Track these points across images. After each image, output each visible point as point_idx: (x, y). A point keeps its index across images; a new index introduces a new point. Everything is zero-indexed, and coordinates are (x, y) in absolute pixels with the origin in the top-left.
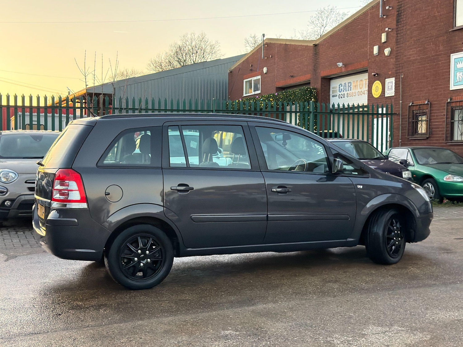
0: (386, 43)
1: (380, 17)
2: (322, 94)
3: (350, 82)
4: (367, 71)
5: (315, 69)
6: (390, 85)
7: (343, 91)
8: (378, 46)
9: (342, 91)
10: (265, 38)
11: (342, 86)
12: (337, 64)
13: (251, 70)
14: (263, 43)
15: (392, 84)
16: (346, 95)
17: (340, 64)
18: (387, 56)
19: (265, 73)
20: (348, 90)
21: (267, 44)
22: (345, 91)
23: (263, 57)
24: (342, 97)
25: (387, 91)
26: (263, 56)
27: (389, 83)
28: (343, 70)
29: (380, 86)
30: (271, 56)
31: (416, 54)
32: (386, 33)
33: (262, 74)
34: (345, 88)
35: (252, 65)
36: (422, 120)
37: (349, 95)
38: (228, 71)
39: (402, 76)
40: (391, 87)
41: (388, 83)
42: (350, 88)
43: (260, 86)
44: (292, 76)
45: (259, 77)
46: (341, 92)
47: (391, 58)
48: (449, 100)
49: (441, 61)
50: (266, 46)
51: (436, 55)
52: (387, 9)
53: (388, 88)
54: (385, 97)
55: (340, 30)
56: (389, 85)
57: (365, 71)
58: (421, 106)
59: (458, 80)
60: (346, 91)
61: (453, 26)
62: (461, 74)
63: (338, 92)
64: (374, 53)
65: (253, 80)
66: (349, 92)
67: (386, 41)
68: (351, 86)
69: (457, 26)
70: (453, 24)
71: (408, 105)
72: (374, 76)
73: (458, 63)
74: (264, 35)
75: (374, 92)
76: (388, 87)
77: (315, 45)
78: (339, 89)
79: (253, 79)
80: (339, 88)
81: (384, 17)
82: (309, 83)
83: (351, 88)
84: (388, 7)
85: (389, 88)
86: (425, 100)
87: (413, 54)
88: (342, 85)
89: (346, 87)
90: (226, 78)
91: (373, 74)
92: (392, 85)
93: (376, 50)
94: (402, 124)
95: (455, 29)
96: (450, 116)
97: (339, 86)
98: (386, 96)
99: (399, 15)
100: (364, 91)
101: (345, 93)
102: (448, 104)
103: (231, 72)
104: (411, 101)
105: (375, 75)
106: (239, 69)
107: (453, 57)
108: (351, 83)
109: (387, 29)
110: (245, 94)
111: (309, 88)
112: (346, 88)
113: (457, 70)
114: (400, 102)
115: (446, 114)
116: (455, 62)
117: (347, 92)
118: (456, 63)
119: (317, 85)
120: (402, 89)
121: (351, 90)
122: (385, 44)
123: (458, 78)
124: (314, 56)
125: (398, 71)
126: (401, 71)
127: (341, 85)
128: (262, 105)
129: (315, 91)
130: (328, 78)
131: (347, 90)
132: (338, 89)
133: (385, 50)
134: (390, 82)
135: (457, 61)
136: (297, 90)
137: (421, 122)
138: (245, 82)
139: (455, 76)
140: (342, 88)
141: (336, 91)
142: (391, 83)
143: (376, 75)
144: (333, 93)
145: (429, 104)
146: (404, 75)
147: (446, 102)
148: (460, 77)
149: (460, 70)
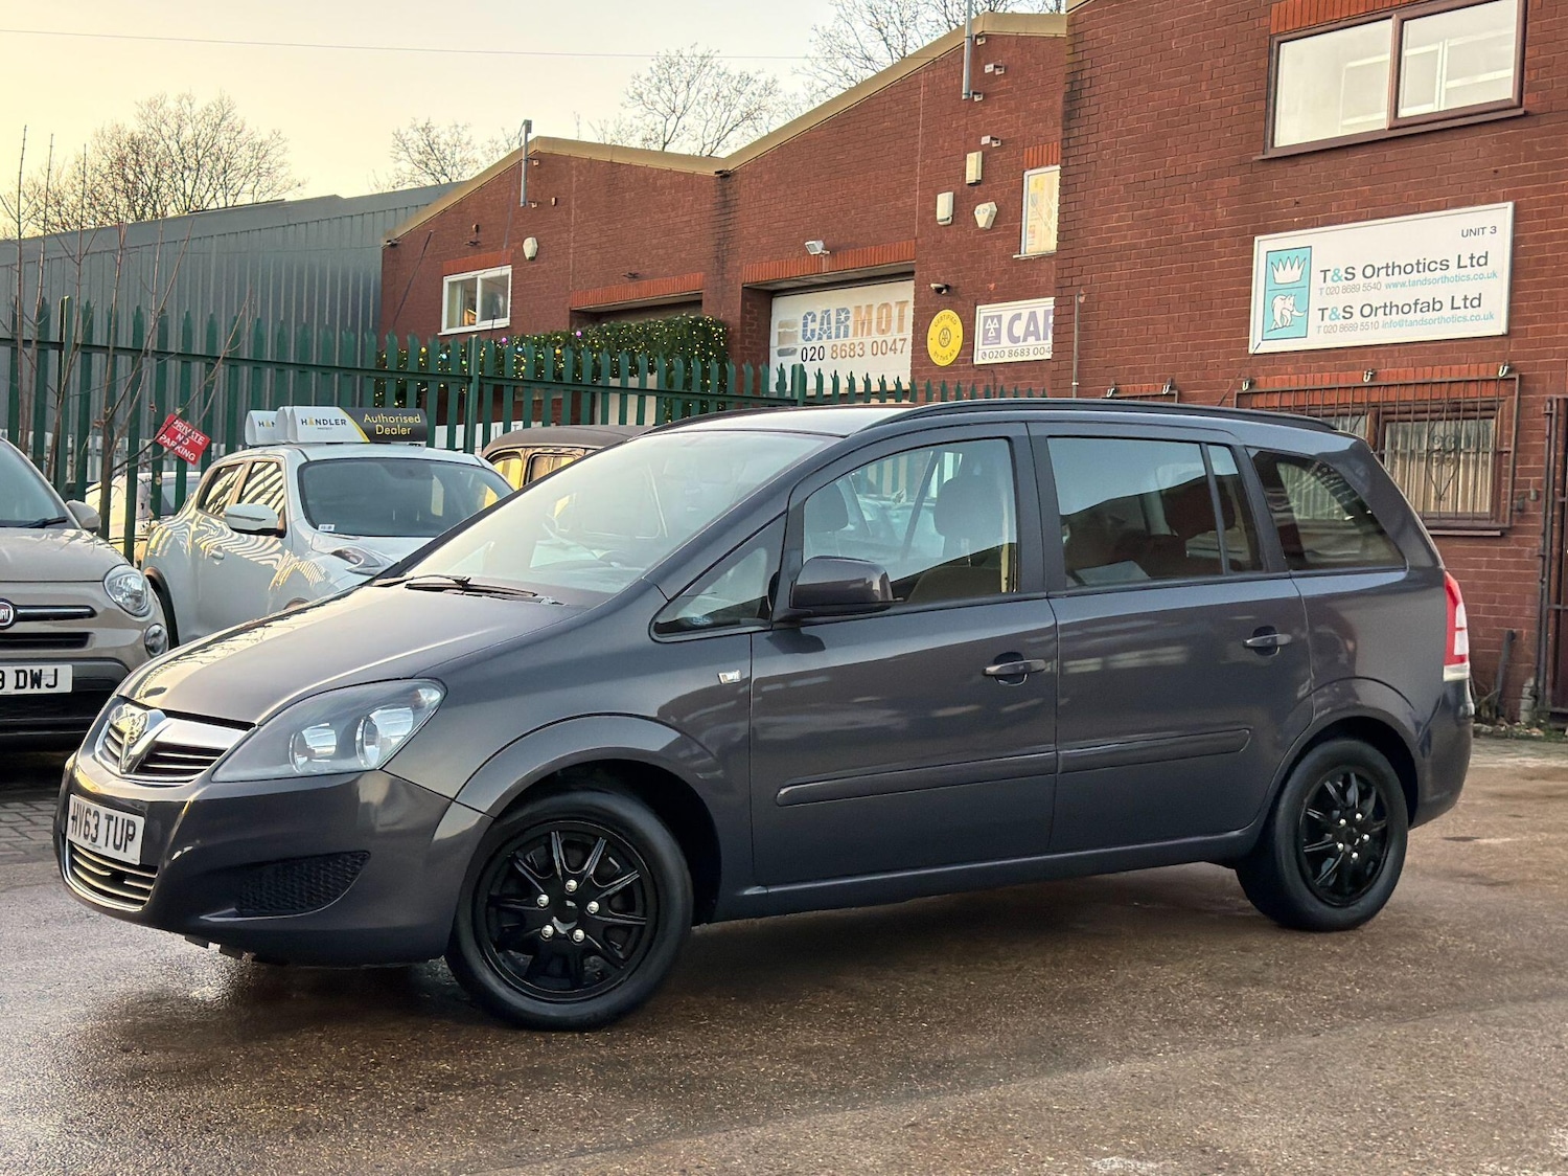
0: (981, 186)
1: (964, 97)
2: (743, 342)
3: (843, 310)
4: (912, 273)
5: (721, 260)
6: (992, 326)
7: (820, 338)
8: (952, 194)
9: (813, 336)
10: (531, 137)
11: (813, 321)
12: (807, 243)
13: (475, 243)
14: (526, 151)
15: (1000, 325)
16: (828, 352)
17: (816, 247)
18: (984, 231)
19: (528, 256)
20: (837, 336)
21: (538, 156)
22: (825, 336)
23: (525, 203)
24: (816, 357)
25: (981, 347)
26: (526, 197)
27: (989, 321)
28: (825, 265)
29: (957, 329)
30: (553, 200)
31: (1130, 228)
32: (980, 153)
33: (517, 259)
34: (825, 327)
35: (477, 226)
37: (838, 351)
38: (384, 243)
39: (1081, 300)
40: (994, 334)
41: (986, 319)
42: (842, 328)
43: (506, 302)
44: (634, 276)
45: (507, 270)
46: (809, 340)
47: (998, 237)
48: (1245, 387)
49: (1217, 256)
50: (535, 163)
51: (1202, 237)
52: (986, 71)
53: (985, 338)
54: (973, 366)
55: (817, 130)
56: (987, 327)
57: (907, 275)
59: (1279, 323)
60: (829, 337)
61: (1265, 144)
62: (1289, 303)
63: (800, 340)
64: (939, 217)
65: (482, 280)
66: (839, 342)
67: (980, 178)
68: (848, 323)
69: (1276, 145)
70: (1265, 138)
72: (935, 294)
73: (1280, 267)
74: (528, 125)
75: (933, 346)
76: (986, 331)
77: (724, 175)
78: (805, 331)
79: (479, 277)
80: (805, 325)
81: (976, 99)
82: (699, 303)
83: (847, 327)
84: (992, 66)
85: (990, 335)
86: (1162, 380)
87: (1119, 229)
88: (815, 316)
89: (829, 323)
90: (372, 264)
91: (933, 285)
92: (997, 326)
93: (944, 205)
95: (1271, 154)
97: (805, 318)
98: (975, 362)
99: (1073, 98)
100: (895, 340)
101: (827, 344)
102: (1241, 399)
103: (393, 245)
104: (1113, 383)
105: (939, 290)
106: (428, 235)
107: (1264, 245)
108: (848, 312)
109: (986, 140)
110: (449, 327)
111: (702, 320)
112: (829, 328)
113: (1275, 289)
114: (1074, 384)
116: (1269, 264)
117: (834, 341)
118: (1271, 266)
119: (726, 309)
120: (1078, 340)
121: (846, 336)
122: (976, 187)
123: (1277, 317)
124: (717, 212)
125: (1068, 283)
126: (1077, 281)
127: (810, 318)
128: (523, 368)
129: (721, 330)
130: (768, 291)
131: (833, 335)
132: (800, 328)
133: (978, 208)
134: (992, 318)
135: (1276, 260)
136: (658, 320)
138: (450, 283)
139: (1269, 308)
140: (816, 326)
141: (796, 337)
142: (995, 321)
143: (944, 291)
144: (780, 342)
145: (1176, 397)
146: (1088, 296)
147: (1236, 392)
148: (1284, 312)
149: (1286, 289)
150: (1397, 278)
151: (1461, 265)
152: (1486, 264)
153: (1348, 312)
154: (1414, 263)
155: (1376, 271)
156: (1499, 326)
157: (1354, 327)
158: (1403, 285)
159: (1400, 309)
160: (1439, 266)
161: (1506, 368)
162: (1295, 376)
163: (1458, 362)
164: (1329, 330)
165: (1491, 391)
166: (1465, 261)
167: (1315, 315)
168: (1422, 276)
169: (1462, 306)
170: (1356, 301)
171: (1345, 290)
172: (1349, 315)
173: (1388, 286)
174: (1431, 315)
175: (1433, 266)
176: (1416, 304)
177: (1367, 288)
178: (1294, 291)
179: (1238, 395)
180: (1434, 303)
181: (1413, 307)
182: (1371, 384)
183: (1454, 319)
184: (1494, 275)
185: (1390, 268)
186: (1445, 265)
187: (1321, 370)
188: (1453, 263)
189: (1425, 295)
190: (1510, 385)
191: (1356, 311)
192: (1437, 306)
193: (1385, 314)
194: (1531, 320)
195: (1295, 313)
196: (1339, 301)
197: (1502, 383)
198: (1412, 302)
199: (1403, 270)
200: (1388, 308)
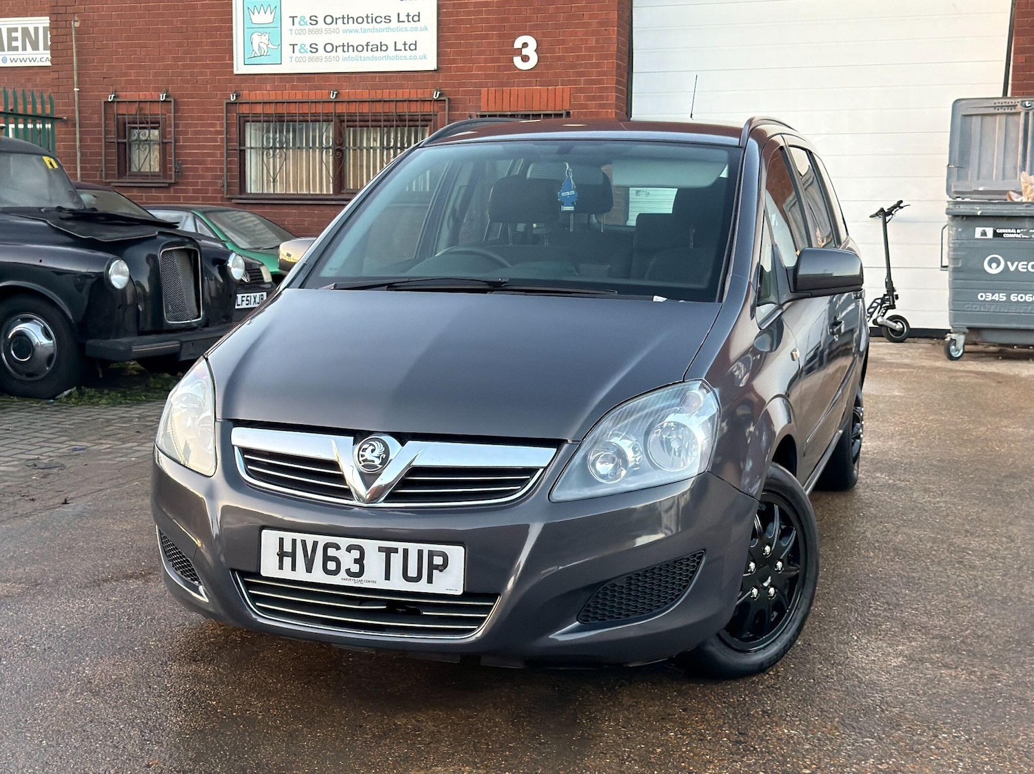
36: (151, 141)
39: (77, 24)
48: (233, 99)
58: (142, 105)
59: (257, 52)
62: (265, 39)
71: (103, 100)
73: (256, 12)
86: (158, 90)
94: (81, 147)
96: (235, 136)
102: (230, 107)
104: (113, 90)
113: (251, 28)
114: (76, 89)
115: (224, 129)
116: (246, 9)
118: (248, 10)
120: (77, 56)
123: (256, 47)
125: (62, 10)
126: (70, 10)
135: (251, 6)
137: (147, 146)
139: (248, 42)
145: (172, 103)
146: (83, 21)
147: (225, 101)
148: (261, 45)
149: (262, 29)
150: (351, 26)
151: (400, 20)
152: (419, 21)
153: (314, 48)
154: (364, 16)
155: (335, 20)
156: (431, 64)
157: (319, 59)
158: (356, 31)
159: (355, 48)
160: (383, 20)
161: (438, 93)
162: (274, 92)
163: (401, 87)
164: (299, 60)
165: (428, 108)
166: (403, 18)
167: (287, 50)
168: (371, 26)
169: (403, 49)
170: (321, 40)
171: (311, 32)
172: (315, 50)
173: (345, 31)
174: (379, 54)
175: (379, 20)
176: (367, 45)
177: (328, 32)
178: (268, 30)
179: (227, 103)
180: (381, 46)
181: (365, 47)
182: (336, 100)
183: (397, 58)
184: (426, 29)
185: (346, 19)
186: (388, 19)
187: (293, 88)
188: (394, 19)
189: (375, 39)
190: (440, 104)
191: (321, 48)
192: (384, 48)
193: (344, 51)
194: (454, 61)
195: (270, 46)
196: (308, 39)
197: (436, 102)
198: (364, 44)
199: (355, 20)
200: (346, 47)
